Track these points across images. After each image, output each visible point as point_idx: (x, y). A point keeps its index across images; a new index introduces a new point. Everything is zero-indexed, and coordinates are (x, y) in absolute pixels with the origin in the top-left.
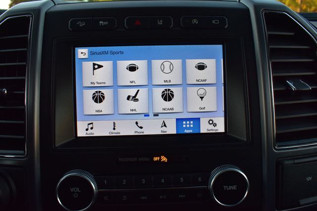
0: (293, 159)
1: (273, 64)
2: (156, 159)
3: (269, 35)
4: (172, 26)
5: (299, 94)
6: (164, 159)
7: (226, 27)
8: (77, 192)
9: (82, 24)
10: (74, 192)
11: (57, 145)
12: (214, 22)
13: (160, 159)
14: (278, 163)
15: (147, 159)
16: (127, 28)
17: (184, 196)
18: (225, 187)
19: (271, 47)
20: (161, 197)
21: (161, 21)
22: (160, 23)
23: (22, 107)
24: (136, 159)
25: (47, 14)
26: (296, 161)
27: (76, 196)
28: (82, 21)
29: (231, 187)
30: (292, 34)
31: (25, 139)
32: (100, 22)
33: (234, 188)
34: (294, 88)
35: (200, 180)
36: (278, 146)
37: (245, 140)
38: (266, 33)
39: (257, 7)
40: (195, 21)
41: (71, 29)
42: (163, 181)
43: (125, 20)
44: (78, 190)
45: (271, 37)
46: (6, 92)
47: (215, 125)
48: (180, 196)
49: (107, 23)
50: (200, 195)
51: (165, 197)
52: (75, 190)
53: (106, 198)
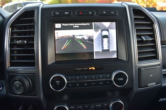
0: (145, 68)
1: (136, 30)
2: (90, 68)
3: (134, 18)
4: (95, 14)
5: (147, 42)
6: (94, 68)
7: (117, 15)
8: (59, 83)
9: (58, 13)
10: (57, 83)
11: (49, 64)
12: (112, 13)
13: (92, 69)
14: (139, 69)
15: (87, 69)
16: (77, 15)
17: (102, 83)
18: (118, 79)
19: (135, 23)
20: (93, 84)
21: (91, 12)
22: (90, 13)
23: (33, 48)
24: (82, 69)
25: (42, 9)
26: (146, 68)
27: (58, 84)
28: (58, 12)
29: (121, 79)
30: (144, 17)
31: (35, 61)
32: (66, 13)
33: (122, 79)
34: (145, 39)
35: (108, 76)
36: (139, 63)
37: (126, 60)
38: (133, 17)
39: (129, 7)
40: (104, 12)
41: (53, 16)
42: (93, 77)
43: (76, 12)
44: (59, 82)
45: (135, 19)
46: (26, 42)
48: (100, 83)
49: (68, 13)
50: (108, 83)
51: (94, 84)
52: (58, 82)
53: (70, 85)
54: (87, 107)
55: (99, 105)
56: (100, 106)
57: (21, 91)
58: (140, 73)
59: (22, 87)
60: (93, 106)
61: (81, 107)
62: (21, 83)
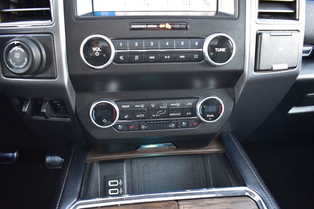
2: (162, 26)
6: (168, 26)
8: (99, 51)
10: (96, 52)
11: (79, 14)
13: (165, 27)
14: (259, 34)
15: (155, 26)
17: (184, 57)
18: (216, 49)
20: (166, 57)
24: (146, 26)
27: (97, 54)
29: (221, 50)
31: (50, 10)
33: (223, 50)
35: (197, 43)
37: (233, 13)
42: (167, 44)
44: (99, 49)
47: (208, 5)
48: (181, 57)
50: (196, 56)
51: (169, 57)
52: (97, 49)
53: (121, 58)
54: (153, 106)
55: (176, 104)
56: (178, 105)
57: (24, 67)
58: (259, 42)
59: (26, 59)
60: (165, 105)
61: (142, 106)
62: (23, 51)
